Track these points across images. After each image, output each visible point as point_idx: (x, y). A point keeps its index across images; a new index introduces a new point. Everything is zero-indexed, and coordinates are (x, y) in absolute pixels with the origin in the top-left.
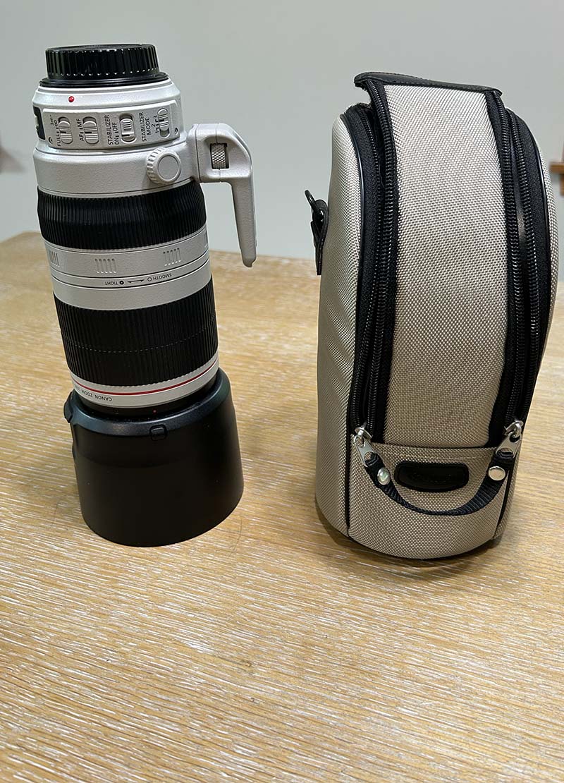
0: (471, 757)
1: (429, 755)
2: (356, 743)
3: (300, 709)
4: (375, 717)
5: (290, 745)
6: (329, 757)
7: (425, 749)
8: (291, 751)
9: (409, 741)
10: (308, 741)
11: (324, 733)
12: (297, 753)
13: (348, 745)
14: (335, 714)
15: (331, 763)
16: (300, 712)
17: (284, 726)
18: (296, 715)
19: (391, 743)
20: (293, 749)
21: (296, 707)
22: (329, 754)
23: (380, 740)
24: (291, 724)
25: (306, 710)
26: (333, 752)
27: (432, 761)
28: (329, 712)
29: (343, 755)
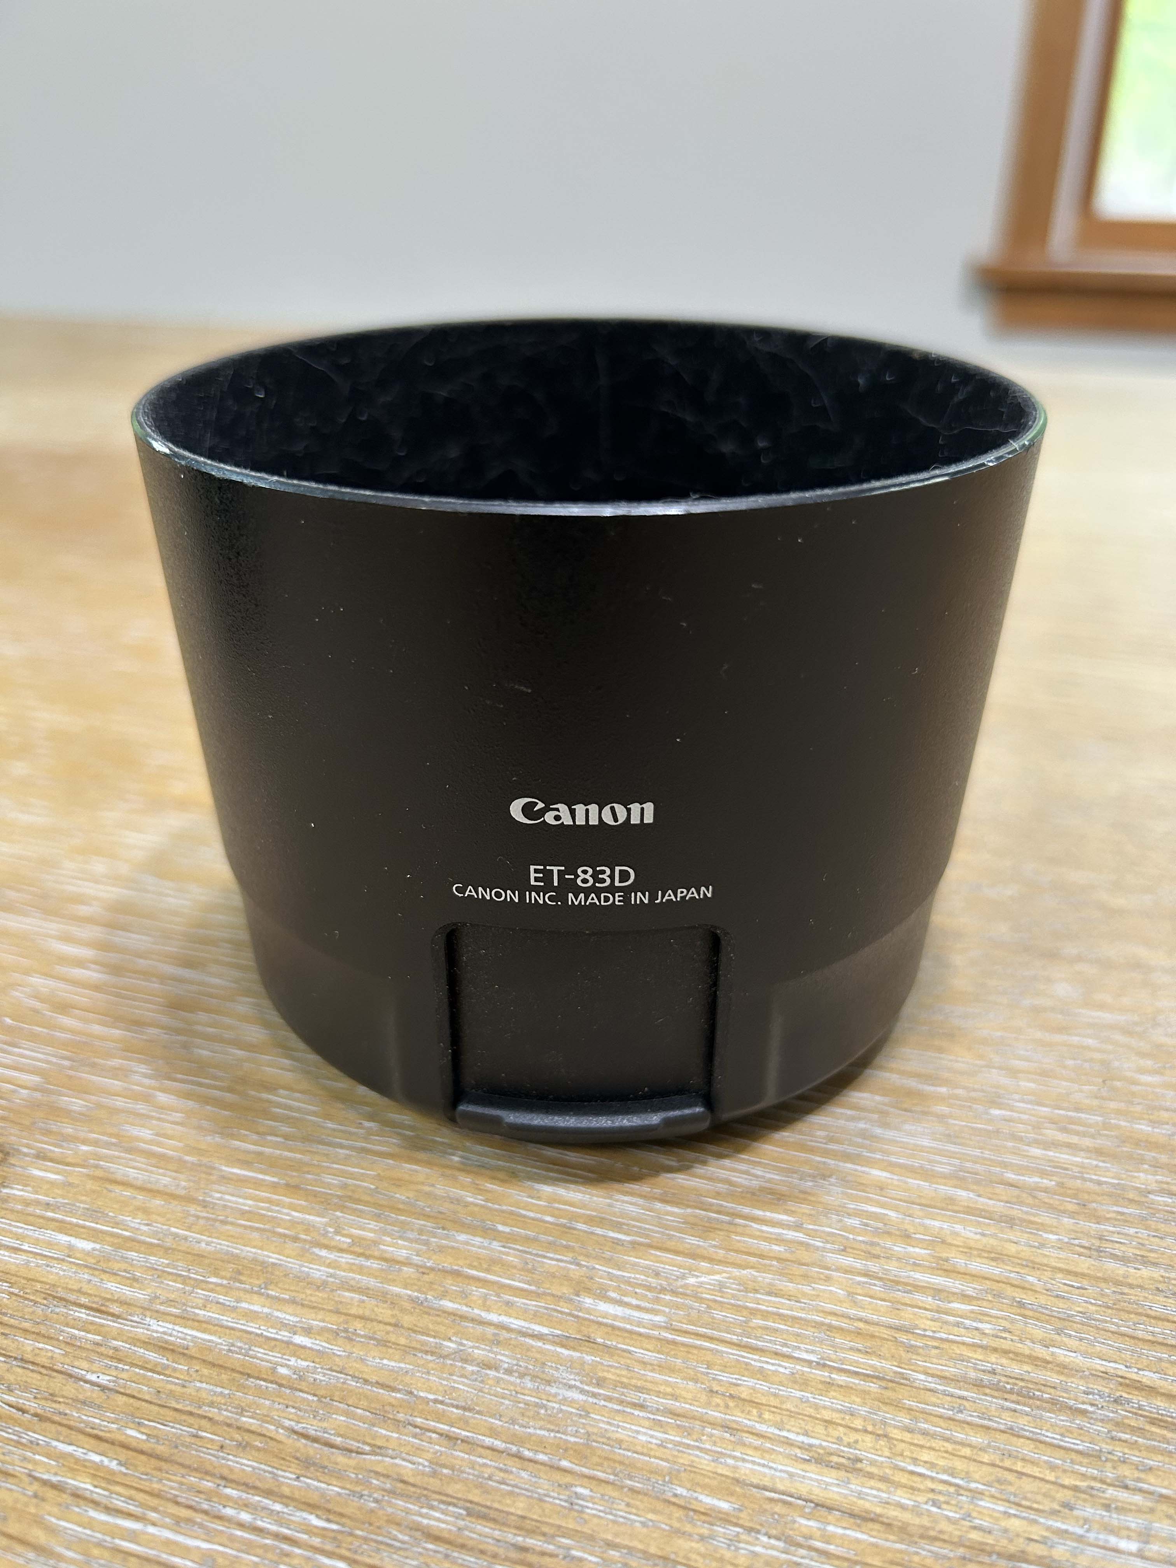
0: (902, 1497)
1: (712, 1491)
2: (378, 1449)
3: (160, 1315)
4: (482, 1339)
5: (77, 1466)
6: (245, 1517)
7: (692, 1469)
8: (77, 1495)
9: (621, 1434)
10: (161, 1449)
11: (242, 1411)
12: (95, 1504)
13: (341, 1459)
14: (308, 1331)
15: (249, 1548)
16: (158, 1328)
17: (70, 1389)
18: (135, 1341)
19: (541, 1445)
20: (85, 1485)
21: (145, 1309)
22: (246, 1506)
23: (493, 1433)
24: (104, 1379)
25: (185, 1319)
26: (269, 1493)
27: (726, 1519)
28: (284, 1325)
29: (311, 1507)
